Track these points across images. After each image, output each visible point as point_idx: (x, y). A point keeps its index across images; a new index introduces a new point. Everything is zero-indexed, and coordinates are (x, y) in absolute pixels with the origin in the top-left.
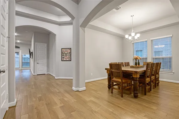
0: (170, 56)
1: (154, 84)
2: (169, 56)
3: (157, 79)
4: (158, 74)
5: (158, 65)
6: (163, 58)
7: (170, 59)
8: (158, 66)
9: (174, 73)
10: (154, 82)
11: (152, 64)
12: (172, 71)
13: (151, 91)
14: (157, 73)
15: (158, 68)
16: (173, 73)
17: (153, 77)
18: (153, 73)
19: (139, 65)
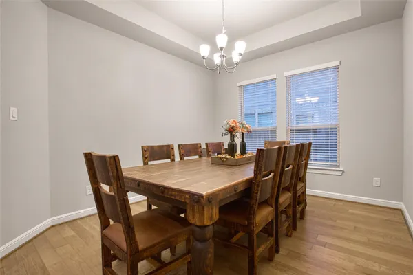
0: (334, 123)
1: (291, 219)
2: (330, 123)
3: (299, 200)
4: (303, 180)
5: (302, 152)
6: (315, 131)
7: (334, 130)
8: (301, 155)
9: (343, 172)
10: (290, 211)
11: (280, 149)
12: (338, 166)
13: (277, 251)
14: (299, 177)
15: (304, 162)
16: (340, 173)
17: (285, 198)
18: (286, 182)
19: (243, 151)
